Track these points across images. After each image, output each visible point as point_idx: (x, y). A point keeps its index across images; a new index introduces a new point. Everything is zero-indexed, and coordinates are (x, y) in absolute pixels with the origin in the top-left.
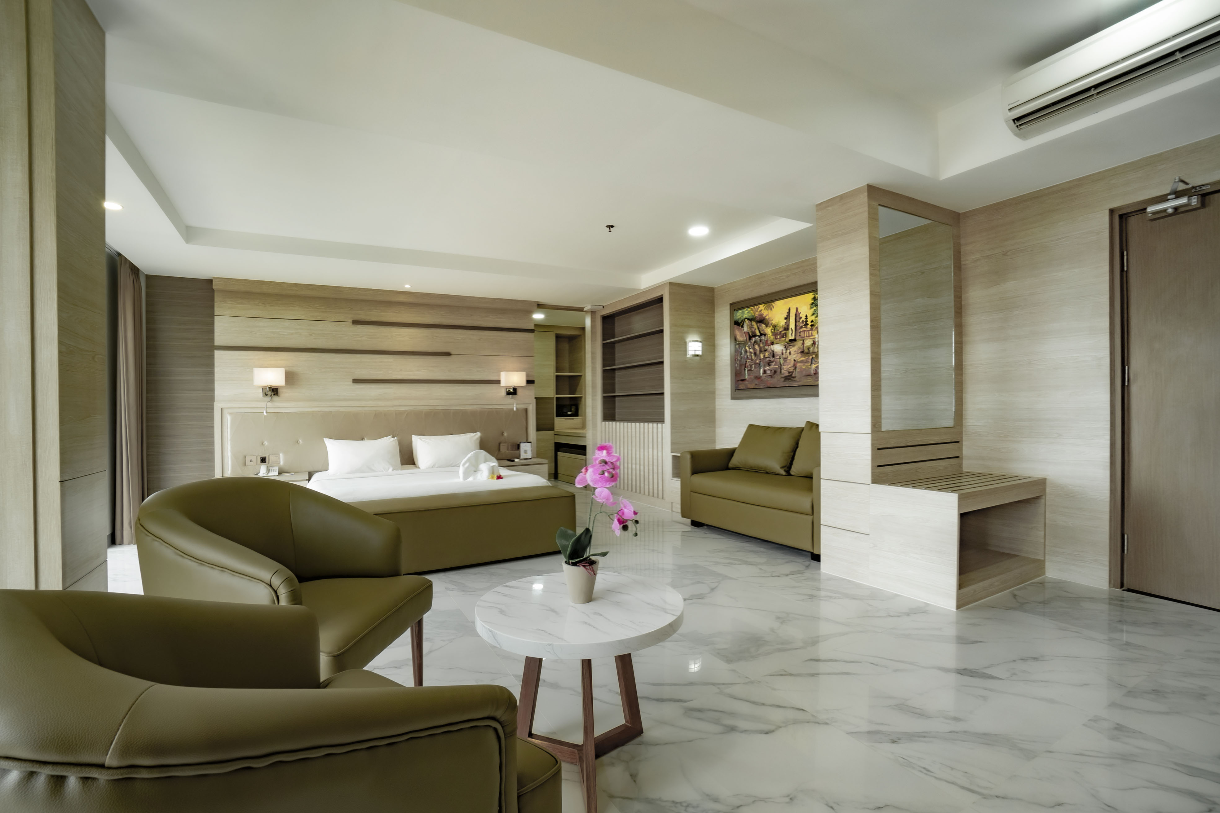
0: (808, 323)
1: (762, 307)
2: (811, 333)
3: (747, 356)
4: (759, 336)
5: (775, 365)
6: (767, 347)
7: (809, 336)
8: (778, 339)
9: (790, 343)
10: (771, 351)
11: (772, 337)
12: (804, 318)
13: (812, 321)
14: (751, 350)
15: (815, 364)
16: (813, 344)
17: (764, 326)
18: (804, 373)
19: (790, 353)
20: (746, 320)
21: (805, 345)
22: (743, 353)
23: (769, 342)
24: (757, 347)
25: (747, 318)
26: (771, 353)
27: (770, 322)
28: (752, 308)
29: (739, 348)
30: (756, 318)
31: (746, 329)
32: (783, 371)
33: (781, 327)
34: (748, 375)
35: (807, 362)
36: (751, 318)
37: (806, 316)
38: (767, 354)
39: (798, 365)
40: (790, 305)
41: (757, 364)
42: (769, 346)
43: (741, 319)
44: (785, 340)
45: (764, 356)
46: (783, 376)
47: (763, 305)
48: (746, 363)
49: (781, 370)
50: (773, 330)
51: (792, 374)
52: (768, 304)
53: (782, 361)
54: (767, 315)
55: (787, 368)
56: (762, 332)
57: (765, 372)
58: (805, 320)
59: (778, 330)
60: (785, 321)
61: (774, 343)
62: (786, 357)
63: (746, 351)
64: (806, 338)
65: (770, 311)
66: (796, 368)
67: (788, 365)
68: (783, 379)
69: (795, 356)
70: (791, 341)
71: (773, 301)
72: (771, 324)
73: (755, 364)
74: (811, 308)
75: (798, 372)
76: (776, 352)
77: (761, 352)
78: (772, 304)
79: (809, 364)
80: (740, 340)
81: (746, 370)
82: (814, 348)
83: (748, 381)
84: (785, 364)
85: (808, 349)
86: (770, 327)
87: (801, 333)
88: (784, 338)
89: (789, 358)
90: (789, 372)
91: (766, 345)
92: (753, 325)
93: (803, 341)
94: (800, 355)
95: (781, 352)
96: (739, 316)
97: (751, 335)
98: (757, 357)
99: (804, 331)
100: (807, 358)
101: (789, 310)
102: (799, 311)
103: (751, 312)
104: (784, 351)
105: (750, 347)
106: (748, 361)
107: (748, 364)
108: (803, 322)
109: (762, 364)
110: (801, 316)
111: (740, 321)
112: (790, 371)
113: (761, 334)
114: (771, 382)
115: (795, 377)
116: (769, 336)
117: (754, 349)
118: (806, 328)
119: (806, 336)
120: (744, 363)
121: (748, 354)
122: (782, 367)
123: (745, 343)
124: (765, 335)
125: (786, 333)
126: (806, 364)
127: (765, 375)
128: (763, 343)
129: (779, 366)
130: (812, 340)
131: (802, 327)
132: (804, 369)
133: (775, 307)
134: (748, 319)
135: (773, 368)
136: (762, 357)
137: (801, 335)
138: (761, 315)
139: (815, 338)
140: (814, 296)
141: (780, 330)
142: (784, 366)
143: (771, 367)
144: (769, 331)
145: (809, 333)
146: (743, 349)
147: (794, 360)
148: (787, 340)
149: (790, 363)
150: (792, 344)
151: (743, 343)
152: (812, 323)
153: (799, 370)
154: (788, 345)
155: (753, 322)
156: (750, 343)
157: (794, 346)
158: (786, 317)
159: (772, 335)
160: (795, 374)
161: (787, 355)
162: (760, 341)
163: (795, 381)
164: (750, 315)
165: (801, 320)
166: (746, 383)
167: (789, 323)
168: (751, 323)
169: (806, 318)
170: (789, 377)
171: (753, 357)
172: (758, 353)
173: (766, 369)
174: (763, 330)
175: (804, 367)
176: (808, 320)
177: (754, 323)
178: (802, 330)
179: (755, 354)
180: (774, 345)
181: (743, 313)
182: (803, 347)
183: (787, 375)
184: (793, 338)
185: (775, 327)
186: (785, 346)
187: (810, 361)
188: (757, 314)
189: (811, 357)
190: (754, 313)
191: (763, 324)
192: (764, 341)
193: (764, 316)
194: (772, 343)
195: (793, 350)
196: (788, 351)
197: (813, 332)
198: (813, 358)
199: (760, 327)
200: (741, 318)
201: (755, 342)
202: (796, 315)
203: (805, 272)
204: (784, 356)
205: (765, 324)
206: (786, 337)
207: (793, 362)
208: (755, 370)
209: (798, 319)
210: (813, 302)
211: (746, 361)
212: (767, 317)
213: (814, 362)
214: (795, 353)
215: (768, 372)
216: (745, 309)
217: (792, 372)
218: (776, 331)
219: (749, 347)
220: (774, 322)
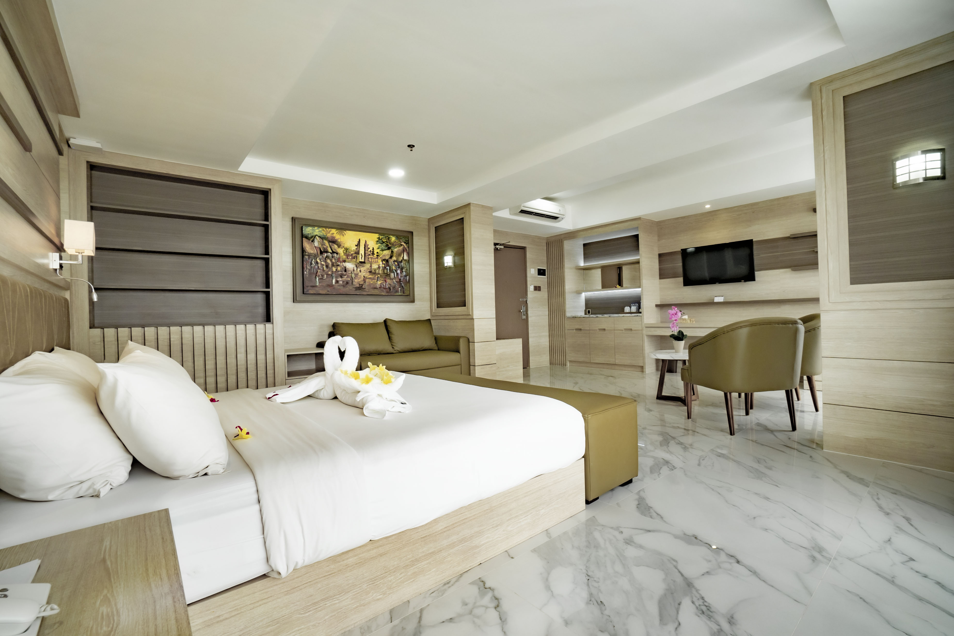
0: (374, 253)
1: (334, 231)
2: (377, 261)
3: (318, 267)
4: (331, 253)
5: (347, 278)
6: (339, 263)
7: (375, 262)
8: (350, 259)
9: (360, 264)
10: (343, 267)
11: (344, 257)
12: (371, 249)
13: (377, 253)
14: (323, 263)
15: (380, 281)
16: (378, 268)
17: (336, 246)
18: (372, 286)
19: (360, 271)
20: (317, 237)
21: (373, 268)
22: (314, 263)
23: (341, 260)
24: (329, 261)
25: (318, 235)
26: (343, 268)
27: (342, 245)
28: (323, 229)
29: (309, 258)
30: (328, 238)
31: (316, 244)
32: (354, 283)
33: (352, 251)
34: (319, 283)
35: (374, 279)
36: (322, 236)
37: (373, 248)
38: (339, 268)
39: (367, 280)
40: (360, 237)
41: (329, 274)
42: (342, 263)
43: (312, 235)
44: (356, 261)
45: (336, 270)
46: (355, 287)
47: (336, 230)
48: (317, 273)
49: (352, 282)
50: (344, 252)
51: (362, 287)
52: (340, 231)
53: (353, 276)
54: (339, 239)
55: (357, 282)
56: (334, 251)
57: (337, 282)
58: (372, 251)
59: (350, 253)
60: (356, 247)
61: (346, 261)
62: (357, 273)
63: (317, 263)
64: (374, 263)
65: (342, 236)
66: (365, 282)
67: (358, 279)
68: (355, 289)
69: (364, 274)
70: (361, 262)
71: (346, 230)
72: (343, 247)
73: (327, 275)
74: (377, 244)
75: (367, 285)
76: (348, 269)
77: (333, 265)
78: (344, 231)
79: (376, 281)
80: (309, 252)
81: (317, 278)
82: (379, 271)
83: (319, 288)
84: (356, 278)
85: (375, 270)
86: (342, 248)
87: (369, 259)
88: (355, 259)
89: (360, 274)
90: (360, 285)
91: (338, 262)
92: (325, 243)
93: (371, 264)
94: (368, 274)
95: (353, 269)
96: (309, 231)
97: (322, 250)
98: (329, 269)
99: (372, 258)
100: (374, 277)
101: (359, 240)
102: (368, 243)
103: (323, 232)
104: (355, 269)
105: (322, 260)
106: (319, 271)
107: (319, 273)
108: (370, 251)
109: (334, 275)
110: (369, 247)
111: (310, 236)
112: (361, 283)
113: (333, 252)
114: (343, 290)
115: (365, 288)
116: (341, 255)
117: (326, 262)
118: (373, 256)
119: (373, 262)
120: (315, 272)
121: (319, 265)
122: (354, 280)
123: (315, 256)
124: (337, 254)
125: (356, 256)
126: (374, 281)
127: (337, 284)
128: (335, 259)
129: (350, 279)
130: (378, 265)
131: (370, 255)
132: (372, 284)
133: (346, 234)
134: (319, 237)
135: (345, 280)
136: (334, 269)
137: (369, 260)
138: (334, 237)
139: (380, 264)
140: (378, 236)
141: (351, 253)
142: (355, 279)
143: (343, 279)
144: (341, 251)
145: (375, 260)
146: (313, 260)
147: (364, 276)
148: (358, 261)
149: (360, 278)
150: (361, 265)
151: (314, 255)
152: (378, 254)
153: (368, 284)
154: (359, 265)
155: (324, 240)
156: (321, 257)
157: (363, 266)
158: (357, 244)
159: (344, 255)
160: (365, 286)
161: (358, 272)
162: (332, 257)
163: (365, 291)
164: (321, 234)
165: (369, 250)
166: (317, 289)
167: (359, 249)
168: (323, 241)
169: (373, 250)
170: (360, 288)
171: (325, 269)
172: (330, 266)
173: (338, 279)
174: (335, 249)
175: (372, 282)
176: (374, 251)
177: (326, 242)
178: (369, 257)
179: (327, 266)
180: (345, 263)
181: (314, 230)
182: (371, 268)
183: (359, 286)
184: (363, 260)
185: (346, 249)
186: (356, 265)
187: (376, 279)
188: (329, 235)
189: (377, 276)
190: (325, 233)
191: (335, 245)
192: (336, 258)
193: (336, 238)
194: (344, 261)
195: (362, 269)
196: (359, 269)
197: (378, 260)
198: (378, 277)
199: (332, 247)
200: (310, 234)
201: (327, 257)
202: (365, 245)
203: (366, 217)
204: (355, 272)
205: (337, 245)
206: (357, 259)
207: (363, 278)
208: (327, 280)
209: (366, 249)
210: (378, 240)
211: (317, 271)
212: (339, 240)
213: (379, 279)
214: (364, 272)
215: (341, 282)
216: (316, 228)
217: (362, 285)
218: (347, 253)
219: (320, 260)
220: (346, 246)
